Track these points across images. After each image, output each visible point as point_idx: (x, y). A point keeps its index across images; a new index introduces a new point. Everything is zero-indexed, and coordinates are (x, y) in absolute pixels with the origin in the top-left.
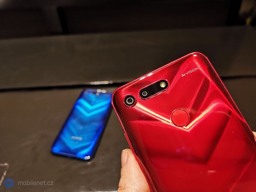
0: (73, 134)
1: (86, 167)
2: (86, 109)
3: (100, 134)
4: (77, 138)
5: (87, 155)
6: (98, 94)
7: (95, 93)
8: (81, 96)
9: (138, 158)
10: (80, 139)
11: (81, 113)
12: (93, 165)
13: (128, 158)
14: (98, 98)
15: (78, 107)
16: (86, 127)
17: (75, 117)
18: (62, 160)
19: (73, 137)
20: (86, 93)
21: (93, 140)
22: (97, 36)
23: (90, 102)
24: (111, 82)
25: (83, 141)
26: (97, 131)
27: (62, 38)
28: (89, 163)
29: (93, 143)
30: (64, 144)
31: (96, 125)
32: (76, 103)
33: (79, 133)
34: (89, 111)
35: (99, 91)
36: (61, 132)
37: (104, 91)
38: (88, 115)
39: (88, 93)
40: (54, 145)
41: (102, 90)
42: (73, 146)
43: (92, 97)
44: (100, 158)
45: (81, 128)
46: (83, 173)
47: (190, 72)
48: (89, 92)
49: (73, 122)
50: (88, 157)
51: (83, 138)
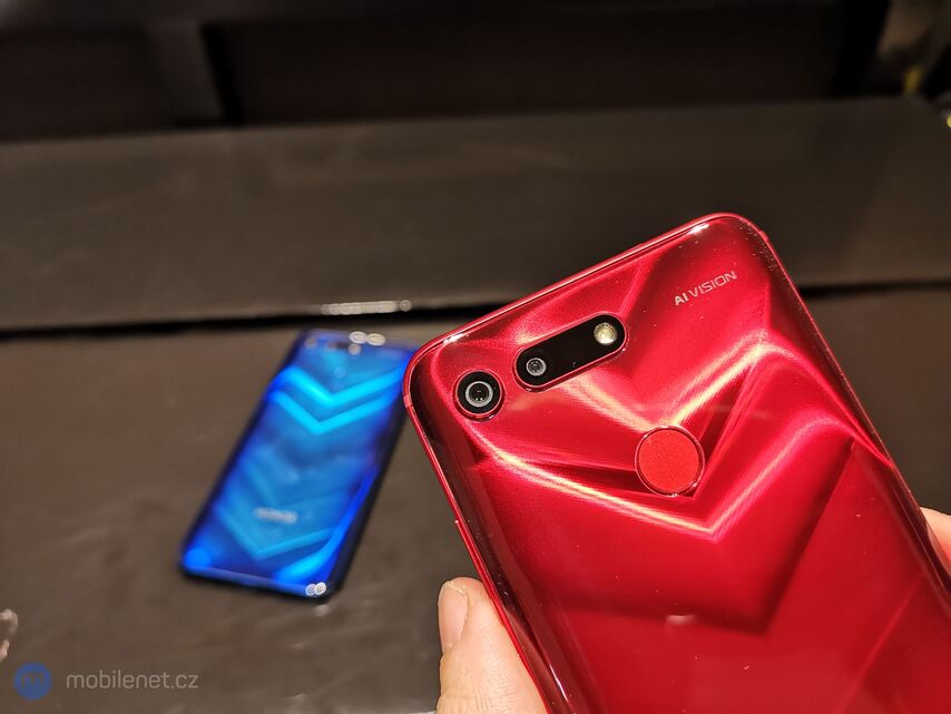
0: (260, 502)
1: (312, 625)
2: (310, 406)
3: (365, 498)
4: (276, 514)
5: (314, 579)
6: (355, 351)
7: (344, 346)
8: (292, 357)
9: (508, 614)
10: (290, 517)
11: (292, 421)
12: (338, 617)
13: (468, 614)
14: (353, 363)
15: (282, 400)
16: (312, 473)
17: (271, 436)
18: (223, 597)
19: (262, 513)
20: (311, 345)
21: (335, 524)
22: (353, 135)
23: (325, 380)
24: (406, 305)
25: (301, 527)
26: (354, 489)
27: (223, 140)
28: (322, 609)
29: (338, 535)
30: (229, 538)
31: (351, 465)
32: (275, 385)
33: (287, 498)
34: (321, 415)
35: (358, 337)
36: (217, 493)
37: (376, 339)
38: (317, 428)
39: (319, 345)
40: (190, 541)
41: (368, 334)
42: (260, 544)
43: (333, 359)
44: (363, 592)
45: (292, 476)
46: (299, 646)
47: (704, 289)
48: (321, 343)
49: (264, 454)
50: (320, 588)
51: (300, 514)
